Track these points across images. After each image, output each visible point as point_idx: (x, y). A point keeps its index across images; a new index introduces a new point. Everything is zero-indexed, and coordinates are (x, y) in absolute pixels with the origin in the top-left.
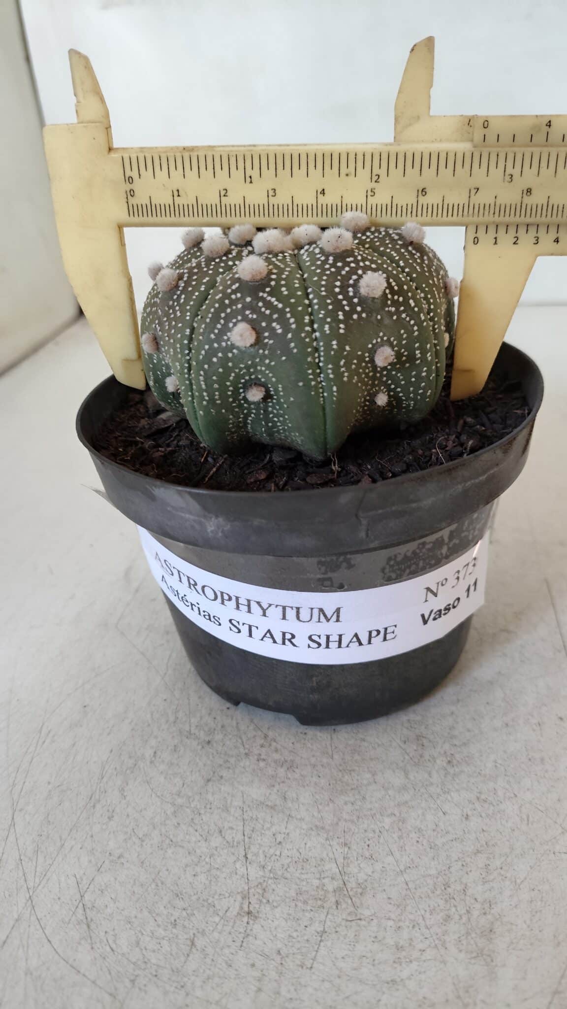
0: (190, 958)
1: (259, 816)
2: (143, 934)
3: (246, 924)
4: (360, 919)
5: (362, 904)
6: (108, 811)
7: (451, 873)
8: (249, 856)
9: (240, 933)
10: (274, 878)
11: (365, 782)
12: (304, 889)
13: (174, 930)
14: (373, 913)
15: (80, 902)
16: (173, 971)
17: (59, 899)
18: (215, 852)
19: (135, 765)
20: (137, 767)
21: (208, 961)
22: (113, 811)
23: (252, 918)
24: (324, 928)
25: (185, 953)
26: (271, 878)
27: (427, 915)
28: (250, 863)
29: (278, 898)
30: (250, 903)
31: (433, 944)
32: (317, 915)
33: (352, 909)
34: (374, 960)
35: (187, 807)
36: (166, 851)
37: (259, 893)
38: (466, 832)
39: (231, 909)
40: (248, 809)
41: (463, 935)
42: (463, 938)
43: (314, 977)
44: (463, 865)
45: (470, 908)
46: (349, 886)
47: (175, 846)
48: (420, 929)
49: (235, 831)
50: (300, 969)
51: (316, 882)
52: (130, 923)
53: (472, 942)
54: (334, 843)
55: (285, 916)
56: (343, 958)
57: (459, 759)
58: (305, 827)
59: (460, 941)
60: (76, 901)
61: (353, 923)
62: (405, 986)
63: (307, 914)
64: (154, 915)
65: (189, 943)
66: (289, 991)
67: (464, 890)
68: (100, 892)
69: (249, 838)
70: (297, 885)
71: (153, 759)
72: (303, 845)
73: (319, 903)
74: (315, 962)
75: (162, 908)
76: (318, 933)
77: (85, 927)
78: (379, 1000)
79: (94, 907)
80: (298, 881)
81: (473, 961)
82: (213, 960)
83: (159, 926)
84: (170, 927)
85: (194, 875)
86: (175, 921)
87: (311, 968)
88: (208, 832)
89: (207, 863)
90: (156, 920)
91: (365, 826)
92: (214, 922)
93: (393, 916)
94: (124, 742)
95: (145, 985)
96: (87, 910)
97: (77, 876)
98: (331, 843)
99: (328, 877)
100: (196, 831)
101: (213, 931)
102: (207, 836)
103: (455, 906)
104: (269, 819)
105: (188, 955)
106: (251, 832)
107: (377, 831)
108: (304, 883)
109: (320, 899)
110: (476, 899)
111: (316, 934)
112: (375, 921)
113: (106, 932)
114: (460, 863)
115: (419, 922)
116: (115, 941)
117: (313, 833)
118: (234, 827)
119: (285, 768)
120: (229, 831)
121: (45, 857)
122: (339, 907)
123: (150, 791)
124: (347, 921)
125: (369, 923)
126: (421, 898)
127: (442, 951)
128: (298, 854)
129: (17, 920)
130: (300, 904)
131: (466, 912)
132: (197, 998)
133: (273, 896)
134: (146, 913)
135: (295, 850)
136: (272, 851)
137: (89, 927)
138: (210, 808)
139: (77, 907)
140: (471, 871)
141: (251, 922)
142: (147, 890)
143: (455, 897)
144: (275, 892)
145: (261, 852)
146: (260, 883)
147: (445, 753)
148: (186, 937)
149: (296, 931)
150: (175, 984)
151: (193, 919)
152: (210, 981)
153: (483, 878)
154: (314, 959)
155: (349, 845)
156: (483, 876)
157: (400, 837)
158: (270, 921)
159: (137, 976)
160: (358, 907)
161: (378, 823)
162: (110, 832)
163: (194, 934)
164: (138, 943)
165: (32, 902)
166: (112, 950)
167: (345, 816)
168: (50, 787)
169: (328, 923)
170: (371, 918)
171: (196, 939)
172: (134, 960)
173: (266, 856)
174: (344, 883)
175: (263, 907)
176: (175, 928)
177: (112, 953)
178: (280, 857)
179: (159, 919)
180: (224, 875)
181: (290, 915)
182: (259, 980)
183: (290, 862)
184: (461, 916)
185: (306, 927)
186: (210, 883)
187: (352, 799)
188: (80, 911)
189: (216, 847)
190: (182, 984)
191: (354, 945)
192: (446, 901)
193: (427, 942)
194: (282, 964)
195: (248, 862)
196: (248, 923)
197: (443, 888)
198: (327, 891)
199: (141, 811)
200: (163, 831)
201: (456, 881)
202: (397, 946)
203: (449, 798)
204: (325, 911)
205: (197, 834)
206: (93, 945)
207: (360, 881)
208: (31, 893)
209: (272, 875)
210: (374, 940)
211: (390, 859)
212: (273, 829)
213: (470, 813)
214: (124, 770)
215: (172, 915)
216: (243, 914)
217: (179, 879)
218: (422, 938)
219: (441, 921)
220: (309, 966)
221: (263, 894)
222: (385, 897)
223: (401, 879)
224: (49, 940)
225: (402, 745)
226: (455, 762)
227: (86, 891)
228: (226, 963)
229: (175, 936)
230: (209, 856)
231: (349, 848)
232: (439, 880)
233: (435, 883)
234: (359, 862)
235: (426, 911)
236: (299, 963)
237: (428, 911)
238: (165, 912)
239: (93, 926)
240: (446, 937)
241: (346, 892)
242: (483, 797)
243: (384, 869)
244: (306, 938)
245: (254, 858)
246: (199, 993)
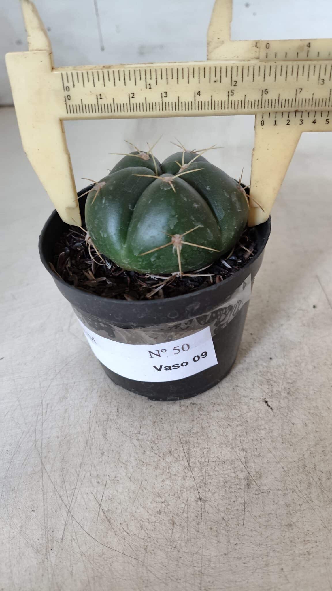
0: (174, 531)
1: (190, 440)
2: (143, 521)
3: (200, 506)
4: (263, 493)
5: (261, 483)
6: (100, 449)
7: (305, 458)
8: (191, 465)
9: (198, 511)
10: (209, 475)
11: (245, 411)
12: (227, 479)
13: (160, 516)
14: (269, 487)
15: (100, 508)
16: (167, 540)
17: (86, 508)
18: (171, 465)
19: (108, 418)
20: (109, 419)
21: (185, 530)
22: (103, 449)
23: (203, 501)
24: (245, 501)
25: (171, 528)
26: (207, 476)
27: (299, 485)
28: (193, 469)
29: (214, 487)
30: (199, 493)
31: (306, 500)
32: (238, 494)
33: (257, 487)
34: (276, 515)
35: (147, 440)
36: (142, 469)
37: (202, 486)
38: (307, 433)
39: (190, 498)
40: (183, 437)
41: (320, 493)
42: (320, 494)
43: (247, 529)
44: (310, 453)
45: (320, 477)
46: (252, 474)
47: (147, 465)
48: (296, 493)
49: (178, 451)
50: (238, 526)
51: (233, 475)
52: (133, 516)
53: (326, 496)
54: (237, 450)
55: (221, 497)
56: (259, 516)
57: (294, 391)
58: (218, 443)
59: (319, 496)
60: (97, 508)
61: (260, 496)
62: (296, 526)
63: (233, 494)
64: (146, 509)
65: (171, 522)
66: (235, 540)
67: (315, 467)
68: (110, 500)
69: (188, 454)
70: (223, 478)
71: (118, 413)
72: (220, 454)
73: (238, 487)
74: (245, 521)
75: (150, 504)
76: (242, 504)
77: (108, 523)
78: (284, 536)
79: (109, 510)
80: (223, 476)
81: (328, 506)
82: (187, 530)
83: (151, 515)
84: (158, 515)
85: (163, 481)
86: (159, 510)
87: (243, 524)
88: (163, 454)
89: (168, 473)
90: (148, 512)
91: (252, 438)
92: (183, 507)
93: (280, 488)
94: (97, 405)
95: (153, 550)
96: (106, 513)
97: (93, 493)
98: (235, 450)
99: (239, 470)
100: (156, 454)
101: (183, 513)
102: (163, 456)
103: (312, 477)
104: (196, 441)
105: (173, 529)
106: (188, 450)
107: (259, 439)
108: (226, 476)
109: (238, 484)
110: (322, 472)
111: (241, 505)
112: (271, 492)
113: (121, 524)
114: (309, 452)
115: (295, 489)
116: (128, 528)
117: (224, 446)
118: (177, 448)
119: (197, 409)
120: (176, 452)
121: (70, 485)
122: (250, 487)
123: (122, 433)
124: (256, 494)
125: (268, 494)
126: (293, 475)
127: (311, 503)
128: (218, 460)
129: (65, 525)
130: (227, 489)
131: (318, 479)
132: (185, 552)
133: (211, 487)
134: (142, 509)
135: (216, 457)
136: (203, 460)
137: (109, 522)
138: (161, 439)
139: (99, 512)
140: (315, 456)
141: (203, 504)
142: (137, 495)
143: (311, 472)
144: (211, 484)
145: (197, 461)
146: (202, 480)
147: (285, 388)
148: (168, 518)
149: (230, 505)
150: (170, 547)
151: (169, 507)
152: (190, 541)
153: (323, 459)
154: (244, 519)
155: (245, 450)
156: (323, 458)
157: (272, 441)
158: (213, 502)
159: (147, 546)
160: (260, 486)
161: (258, 435)
162: (105, 462)
163: (172, 516)
164: (142, 527)
165: (71, 513)
166: (128, 534)
167: (239, 433)
168: (59, 439)
169: (246, 497)
170: (268, 491)
171: (174, 519)
172: (143, 537)
173: (200, 463)
174: (248, 472)
175: (207, 494)
176: (161, 514)
177: (128, 535)
178: (209, 462)
179: (150, 511)
180: (180, 478)
181: (224, 496)
182: (216, 537)
183: (215, 465)
184: (316, 482)
185: (234, 502)
186: (173, 485)
187: (240, 423)
188: (102, 513)
189: (170, 462)
190: (174, 546)
191: (263, 508)
192: (307, 475)
193: (302, 500)
194: (227, 525)
195: (191, 468)
196: (201, 505)
197: (303, 468)
198: (240, 479)
199: (120, 447)
200: (137, 456)
201: (309, 463)
202: (286, 504)
203: (293, 414)
204: (242, 491)
205: (157, 456)
206: (116, 533)
207: (257, 470)
208: (68, 508)
209: (207, 474)
210: (273, 503)
211: (270, 455)
212: (200, 446)
213: (307, 422)
214: (102, 423)
215: (156, 507)
216: (197, 500)
217: (155, 484)
218: (299, 498)
219: (307, 487)
220: (242, 524)
221: (205, 486)
222: (273, 477)
223: (279, 466)
224: (88, 534)
225: (260, 386)
226: (291, 393)
227: (101, 501)
228: (196, 530)
229: (162, 519)
230: (168, 469)
231: (246, 452)
232: (300, 463)
233: (298, 465)
234: (254, 459)
235: (297, 482)
236: (236, 523)
237: (298, 482)
238: (152, 506)
239: (112, 522)
240: (311, 495)
241: (251, 478)
242: (312, 411)
243: (268, 461)
244: (236, 508)
245: (194, 465)
246: (185, 549)
